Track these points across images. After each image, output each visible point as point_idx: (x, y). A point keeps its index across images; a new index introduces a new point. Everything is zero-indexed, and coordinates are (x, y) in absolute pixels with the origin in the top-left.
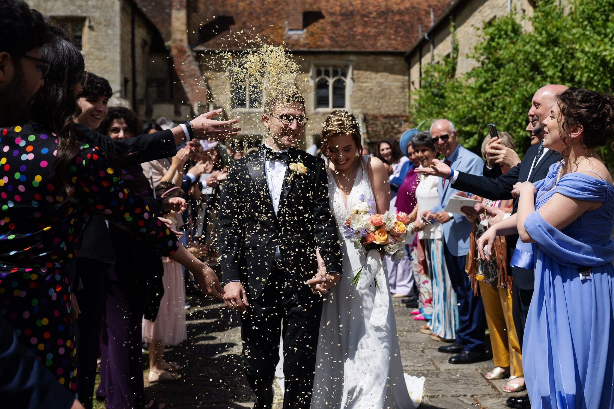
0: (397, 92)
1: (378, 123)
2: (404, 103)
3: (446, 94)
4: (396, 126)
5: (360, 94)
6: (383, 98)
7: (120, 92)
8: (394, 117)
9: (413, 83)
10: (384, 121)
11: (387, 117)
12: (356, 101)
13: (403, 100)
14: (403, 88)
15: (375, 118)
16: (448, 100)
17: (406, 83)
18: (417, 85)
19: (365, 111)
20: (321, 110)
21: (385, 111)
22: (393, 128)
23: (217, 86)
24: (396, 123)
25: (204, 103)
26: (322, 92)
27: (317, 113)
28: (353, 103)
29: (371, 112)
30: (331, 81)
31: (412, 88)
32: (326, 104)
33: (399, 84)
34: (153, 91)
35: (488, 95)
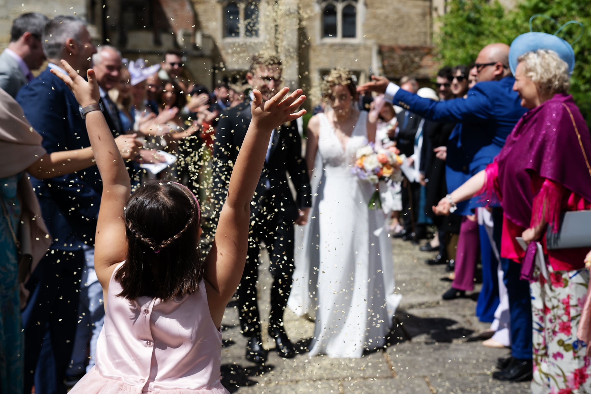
0: (417, 19)
1: (396, 56)
2: (425, 33)
3: (483, 19)
4: (417, 59)
5: (373, 22)
6: (401, 26)
7: (86, 16)
8: (414, 49)
9: (436, 9)
10: (402, 53)
11: (406, 49)
12: (369, 30)
13: (424, 30)
14: (424, 15)
15: (392, 49)
16: (485, 26)
17: (427, 10)
18: (441, 12)
19: (380, 42)
20: (329, 40)
21: (403, 42)
22: (413, 62)
23: (205, 11)
24: (416, 56)
25: (191, 31)
26: (330, 20)
27: (323, 45)
28: (366, 32)
29: (387, 43)
30: (340, 7)
31: (435, 15)
32: (335, 34)
33: (419, 11)
34: (129, 17)
35: (547, 16)
